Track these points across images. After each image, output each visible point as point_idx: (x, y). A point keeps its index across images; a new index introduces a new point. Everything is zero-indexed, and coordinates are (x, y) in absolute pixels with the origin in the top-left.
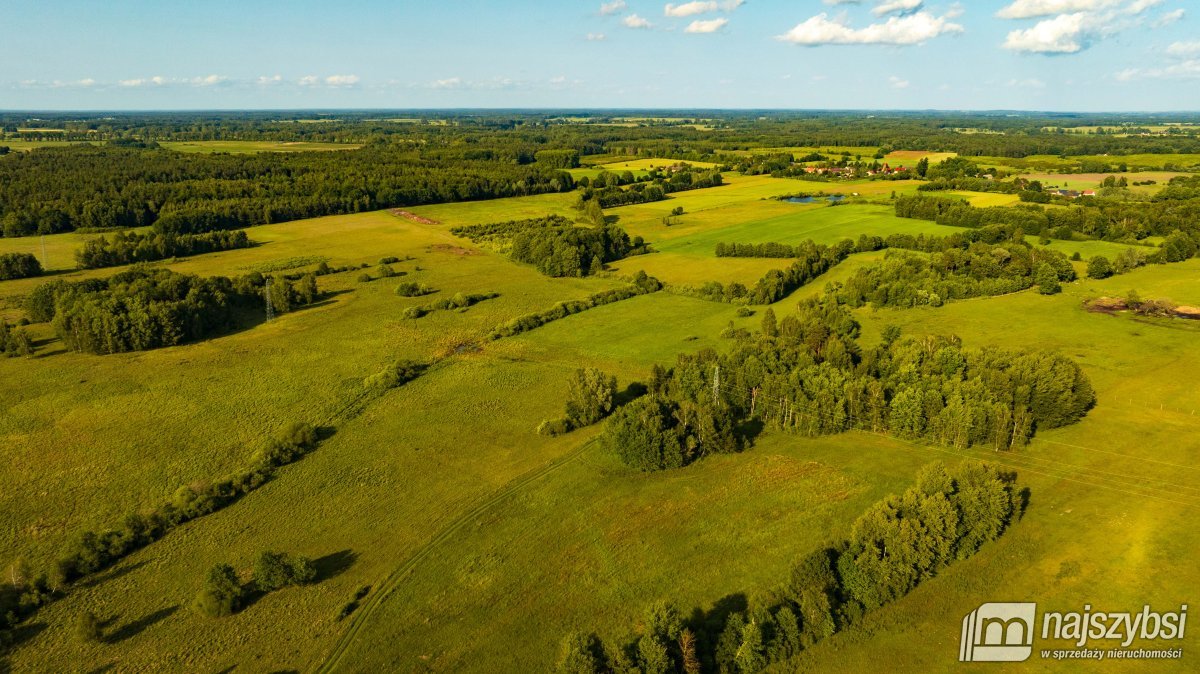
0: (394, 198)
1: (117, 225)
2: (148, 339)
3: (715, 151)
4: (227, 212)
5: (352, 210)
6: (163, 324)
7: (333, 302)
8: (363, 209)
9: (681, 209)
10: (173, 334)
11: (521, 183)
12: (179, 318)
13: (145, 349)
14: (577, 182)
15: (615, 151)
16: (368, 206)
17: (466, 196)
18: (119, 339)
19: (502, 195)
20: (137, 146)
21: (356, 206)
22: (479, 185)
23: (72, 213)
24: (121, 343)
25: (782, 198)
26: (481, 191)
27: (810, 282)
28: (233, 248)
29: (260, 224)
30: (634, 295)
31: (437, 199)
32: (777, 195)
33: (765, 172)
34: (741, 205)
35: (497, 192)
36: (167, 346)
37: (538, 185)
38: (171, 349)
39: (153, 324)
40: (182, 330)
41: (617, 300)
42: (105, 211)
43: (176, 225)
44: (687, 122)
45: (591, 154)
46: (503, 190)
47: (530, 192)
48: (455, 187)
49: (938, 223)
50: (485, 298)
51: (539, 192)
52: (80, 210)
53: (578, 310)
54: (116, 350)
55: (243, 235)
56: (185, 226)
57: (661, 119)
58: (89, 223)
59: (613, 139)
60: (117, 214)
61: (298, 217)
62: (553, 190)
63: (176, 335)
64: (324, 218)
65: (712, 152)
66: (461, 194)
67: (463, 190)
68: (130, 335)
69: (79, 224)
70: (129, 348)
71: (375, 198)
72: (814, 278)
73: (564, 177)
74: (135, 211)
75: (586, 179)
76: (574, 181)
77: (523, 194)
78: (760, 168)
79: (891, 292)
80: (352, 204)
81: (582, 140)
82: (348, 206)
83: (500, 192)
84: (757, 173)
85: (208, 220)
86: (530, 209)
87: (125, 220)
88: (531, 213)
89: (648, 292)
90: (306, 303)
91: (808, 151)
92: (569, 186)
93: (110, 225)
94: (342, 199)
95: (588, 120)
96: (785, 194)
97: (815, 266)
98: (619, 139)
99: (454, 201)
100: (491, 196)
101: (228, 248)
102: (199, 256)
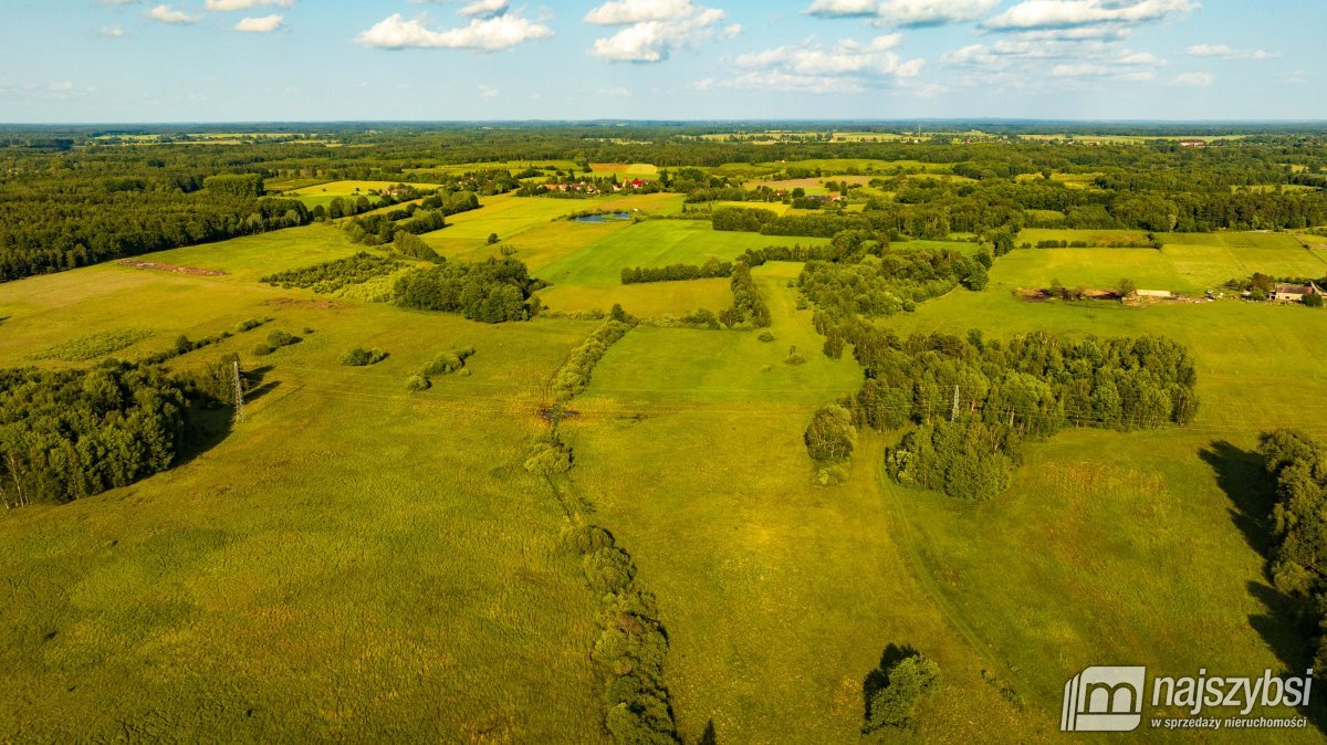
0: (118, 245)
2: (133, 466)
5: (67, 266)
6: (151, 440)
8: (80, 263)
9: (495, 236)
10: (163, 454)
11: (256, 217)
13: (128, 482)
15: (285, 174)
16: (86, 259)
18: (93, 474)
19: (238, 234)
21: (70, 260)
24: (96, 480)
30: (624, 332)
31: (166, 244)
33: (505, 191)
35: (230, 230)
36: (155, 473)
37: (275, 218)
39: (139, 443)
41: (616, 340)
44: (296, 138)
46: (238, 227)
48: (184, 225)
49: (763, 233)
51: (277, 226)
53: (600, 355)
62: (292, 224)
66: (192, 234)
67: (195, 229)
71: (90, 248)
78: (499, 187)
80: (64, 257)
82: (59, 261)
83: (235, 229)
89: (632, 327)
91: (526, 165)
94: (47, 252)
99: (185, 245)
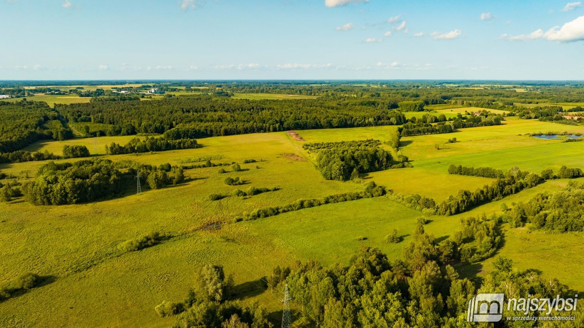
0: (293, 125)
1: (156, 132)
2: (58, 199)
3: (514, 104)
4: (202, 129)
5: (269, 131)
6: (68, 191)
7: (187, 185)
8: (275, 130)
9: (455, 139)
10: (72, 198)
11: (371, 120)
12: (76, 190)
13: (58, 204)
14: (408, 120)
15: (451, 102)
16: (278, 129)
17: (336, 125)
18: (44, 198)
19: (359, 126)
20: (225, 95)
21: (271, 129)
22: (346, 120)
23: (136, 126)
24: (45, 200)
25: (534, 135)
26: (346, 123)
27: (498, 200)
28: (188, 148)
29: (218, 135)
30: (362, 197)
32: (532, 133)
33: (536, 118)
34: (501, 138)
35: (356, 124)
36: (69, 204)
37: (383, 121)
38: (71, 206)
39: (62, 192)
40: (78, 196)
41: (346, 200)
42: (150, 125)
43: (174, 135)
44: (514, 87)
45: (437, 103)
46: (360, 123)
47: (376, 124)
48: (331, 120)
50: (268, 190)
51: (382, 124)
52: (140, 125)
53: (311, 205)
54: (44, 204)
55: (195, 142)
56: (178, 135)
57: (499, 86)
58: (143, 130)
59: (457, 96)
60: (156, 128)
61: (239, 133)
62: (391, 124)
63: (74, 199)
64: (253, 134)
65: (512, 104)
66: (333, 124)
67: (335, 121)
68: (50, 197)
69: (139, 131)
70: (50, 204)
71: (283, 125)
72: (503, 198)
73: (400, 117)
74: (165, 126)
75: (414, 118)
76: (407, 119)
77: (372, 125)
78: (533, 115)
79: (549, 218)
80: (269, 128)
81: (438, 96)
82: (267, 128)
83: (358, 124)
84: (530, 118)
85: (190, 132)
86: (365, 134)
87: (159, 130)
88: (365, 137)
89: (373, 196)
90: (172, 184)
92: (402, 121)
93: (152, 132)
94: (264, 125)
95: (457, 85)
96: (537, 132)
97: (507, 188)
98: (460, 96)
100: (352, 126)
101: (184, 148)
102: (167, 151)
